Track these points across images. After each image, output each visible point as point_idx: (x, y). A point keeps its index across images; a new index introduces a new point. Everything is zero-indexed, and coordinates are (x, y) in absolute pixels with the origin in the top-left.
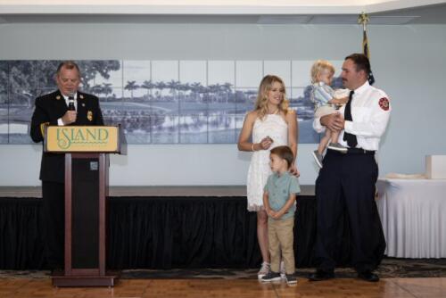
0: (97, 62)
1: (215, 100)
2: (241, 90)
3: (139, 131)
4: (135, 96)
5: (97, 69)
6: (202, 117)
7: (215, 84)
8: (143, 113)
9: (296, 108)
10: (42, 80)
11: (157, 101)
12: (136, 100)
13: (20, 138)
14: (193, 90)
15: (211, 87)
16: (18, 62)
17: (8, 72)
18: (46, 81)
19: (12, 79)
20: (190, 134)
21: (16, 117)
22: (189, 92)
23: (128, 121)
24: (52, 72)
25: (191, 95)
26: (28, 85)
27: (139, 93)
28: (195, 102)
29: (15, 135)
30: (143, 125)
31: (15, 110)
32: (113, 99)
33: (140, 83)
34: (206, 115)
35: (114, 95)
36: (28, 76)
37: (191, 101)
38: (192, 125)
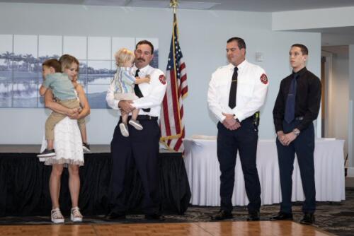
6: (33, 85)
7: (45, 56)
14: (25, 60)
15: (41, 59)
20: (22, 99)
22: (21, 63)
25: (24, 65)
28: (27, 71)
37: (23, 71)
38: (23, 91)
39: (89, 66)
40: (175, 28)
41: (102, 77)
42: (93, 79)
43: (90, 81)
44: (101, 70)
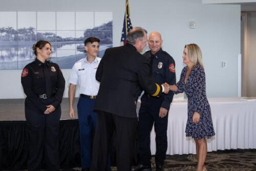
1: (23, 39)
2: (40, 32)
6: (13, 51)
7: (23, 28)
9: (79, 45)
14: (7, 32)
15: (19, 30)
20: (5, 63)
22: (4, 34)
25: (6, 35)
28: (9, 40)
34: (17, 49)
37: (6, 40)
38: (6, 56)
39: (57, 35)
40: (127, 7)
41: (68, 44)
42: (61, 46)
43: (59, 47)
44: (67, 38)
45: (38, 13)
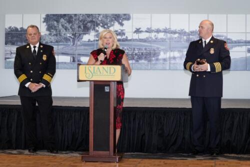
0: (116, 15)
3: (143, 61)
4: (140, 38)
5: (116, 20)
7: (195, 30)
8: (146, 49)
10: (79, 27)
11: (155, 41)
12: (141, 40)
13: (66, 65)
14: (179, 33)
16: (65, 15)
17: (58, 22)
18: (82, 28)
19: (60, 27)
20: (177, 64)
21: (63, 51)
22: (176, 35)
23: (136, 54)
24: (86, 22)
25: (178, 37)
26: (71, 30)
27: (143, 36)
28: (181, 42)
29: (62, 63)
30: (145, 57)
31: (62, 46)
32: (126, 40)
33: (144, 29)
35: (127, 37)
36: (71, 24)
37: (178, 42)
38: (178, 57)
39: (228, 38)
41: (239, 46)
44: (238, 40)
45: (209, 15)
